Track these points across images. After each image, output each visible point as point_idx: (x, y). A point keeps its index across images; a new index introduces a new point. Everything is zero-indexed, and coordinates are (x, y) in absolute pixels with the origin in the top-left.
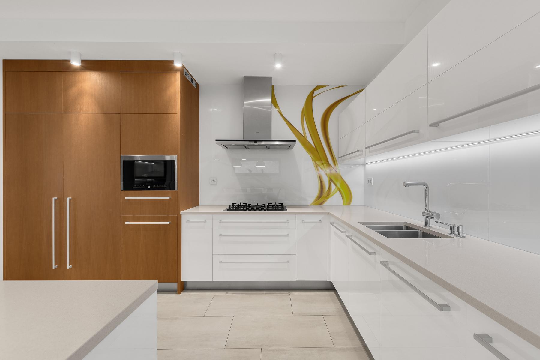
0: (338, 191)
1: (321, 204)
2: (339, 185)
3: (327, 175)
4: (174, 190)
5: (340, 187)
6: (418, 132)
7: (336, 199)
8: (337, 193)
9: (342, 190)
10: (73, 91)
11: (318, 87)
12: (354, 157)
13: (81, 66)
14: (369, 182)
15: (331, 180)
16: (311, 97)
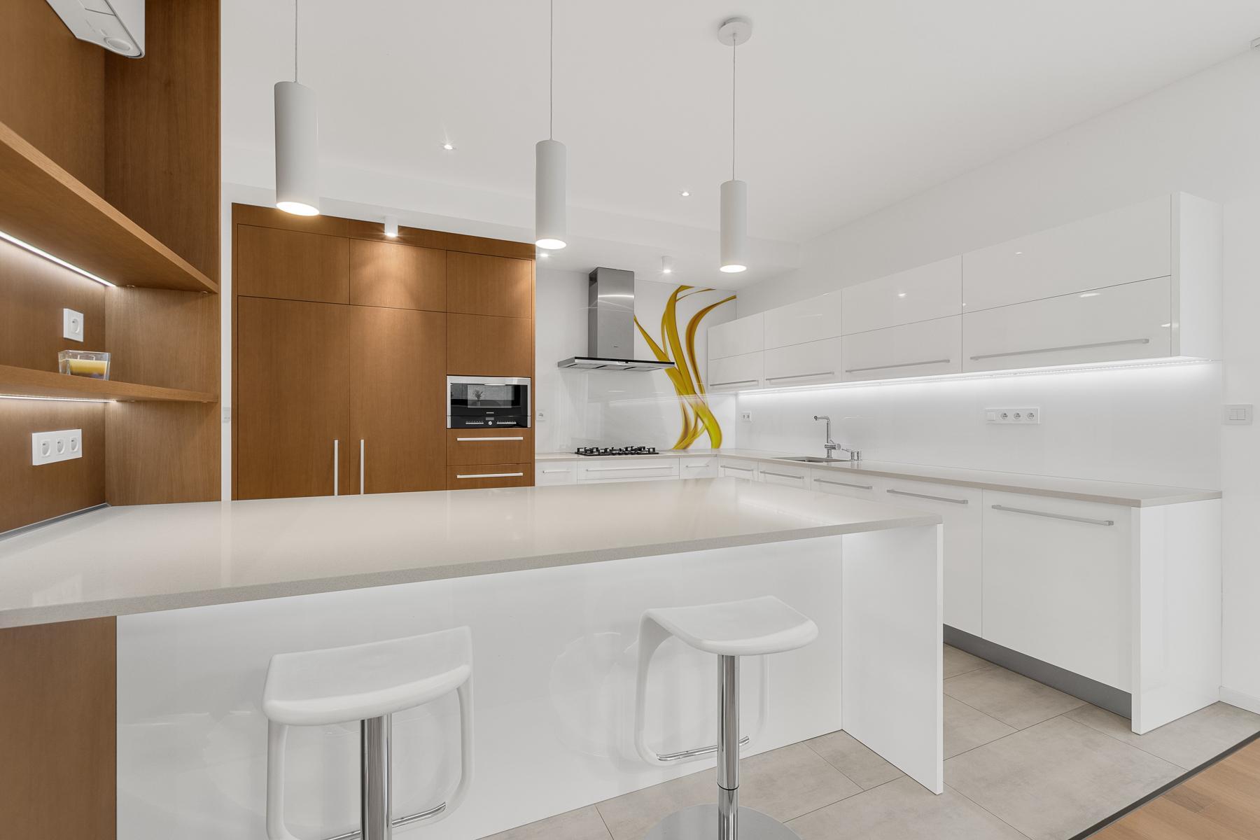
0: (706, 431)
1: (685, 448)
2: (706, 421)
3: (692, 407)
4: (526, 427)
5: (708, 425)
6: (833, 373)
7: (702, 441)
8: (704, 433)
9: (709, 428)
10: (368, 271)
11: (682, 288)
12: (740, 387)
13: (398, 237)
14: (746, 417)
15: (697, 415)
16: (673, 300)
